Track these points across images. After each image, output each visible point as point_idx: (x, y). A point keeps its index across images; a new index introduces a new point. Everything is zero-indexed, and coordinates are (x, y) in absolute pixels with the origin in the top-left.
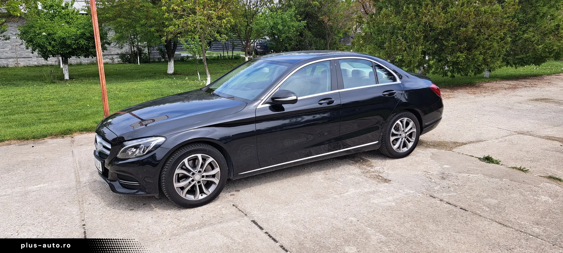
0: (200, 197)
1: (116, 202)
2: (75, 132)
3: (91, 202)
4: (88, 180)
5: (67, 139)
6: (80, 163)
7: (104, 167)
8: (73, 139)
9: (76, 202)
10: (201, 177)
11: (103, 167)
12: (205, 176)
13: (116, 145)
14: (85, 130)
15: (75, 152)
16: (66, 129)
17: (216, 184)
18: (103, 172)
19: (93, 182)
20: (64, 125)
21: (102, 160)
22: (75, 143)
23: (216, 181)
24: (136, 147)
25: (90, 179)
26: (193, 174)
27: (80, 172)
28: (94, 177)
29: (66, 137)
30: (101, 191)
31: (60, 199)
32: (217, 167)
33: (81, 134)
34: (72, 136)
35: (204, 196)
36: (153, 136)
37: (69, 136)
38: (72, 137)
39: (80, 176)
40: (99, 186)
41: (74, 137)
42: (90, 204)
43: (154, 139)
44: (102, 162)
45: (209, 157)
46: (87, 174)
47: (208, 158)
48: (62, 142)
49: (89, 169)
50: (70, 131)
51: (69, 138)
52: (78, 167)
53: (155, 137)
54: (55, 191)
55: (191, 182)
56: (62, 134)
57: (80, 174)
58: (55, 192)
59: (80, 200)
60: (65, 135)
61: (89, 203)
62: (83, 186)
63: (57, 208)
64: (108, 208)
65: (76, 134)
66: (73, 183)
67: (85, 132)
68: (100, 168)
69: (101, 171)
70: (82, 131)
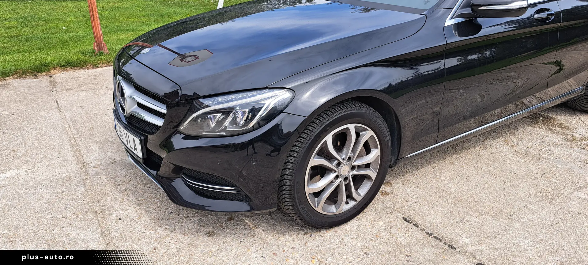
0: (345, 207)
1: (171, 213)
2: (54, 68)
3: (122, 214)
4: (99, 161)
5: (43, 80)
6: (74, 124)
7: (147, 149)
8: (51, 79)
9: (91, 215)
10: (350, 170)
11: (144, 147)
12: (357, 167)
13: (177, 105)
14: (69, 65)
15: (61, 103)
16: (40, 64)
17: (372, 179)
18: (144, 159)
19: (109, 164)
20: (33, 56)
21: (143, 135)
22: (57, 87)
23: (372, 174)
24: (226, 112)
25: (102, 157)
26: (339, 164)
27: (79, 141)
28: (109, 154)
29: (41, 75)
30: (131, 185)
31: (55, 207)
32: (377, 147)
33: (64, 71)
34: (51, 74)
35: (352, 204)
36: (267, 88)
37: (44, 74)
38: (50, 77)
39: (82, 152)
40: (124, 173)
41: (54, 76)
42: (120, 219)
43: (268, 94)
44: (142, 138)
45: (368, 130)
46: (94, 147)
47: (364, 131)
48: (35, 84)
49: (94, 136)
50: (45, 66)
51: (46, 77)
52: (74, 131)
53: (272, 90)
54: (41, 186)
55: (334, 181)
56: (33, 71)
57: (81, 146)
58: (41, 189)
59: (96, 209)
60: (39, 72)
61: (116, 216)
62: (94, 175)
63: (54, 232)
64: (160, 230)
65: (55, 71)
66: (73, 168)
67: (69, 68)
68: (136, 149)
69: (141, 156)
70: (64, 66)
